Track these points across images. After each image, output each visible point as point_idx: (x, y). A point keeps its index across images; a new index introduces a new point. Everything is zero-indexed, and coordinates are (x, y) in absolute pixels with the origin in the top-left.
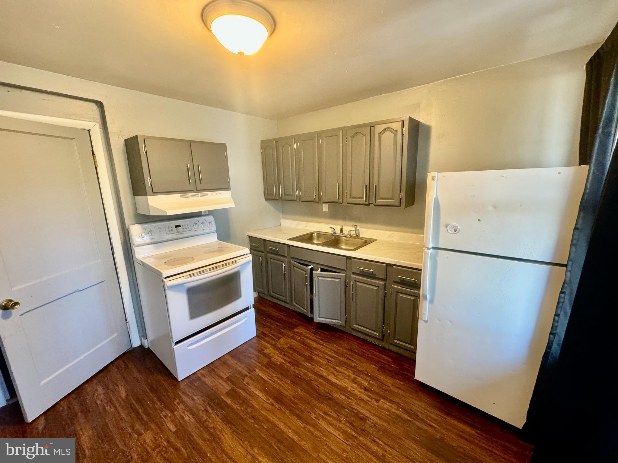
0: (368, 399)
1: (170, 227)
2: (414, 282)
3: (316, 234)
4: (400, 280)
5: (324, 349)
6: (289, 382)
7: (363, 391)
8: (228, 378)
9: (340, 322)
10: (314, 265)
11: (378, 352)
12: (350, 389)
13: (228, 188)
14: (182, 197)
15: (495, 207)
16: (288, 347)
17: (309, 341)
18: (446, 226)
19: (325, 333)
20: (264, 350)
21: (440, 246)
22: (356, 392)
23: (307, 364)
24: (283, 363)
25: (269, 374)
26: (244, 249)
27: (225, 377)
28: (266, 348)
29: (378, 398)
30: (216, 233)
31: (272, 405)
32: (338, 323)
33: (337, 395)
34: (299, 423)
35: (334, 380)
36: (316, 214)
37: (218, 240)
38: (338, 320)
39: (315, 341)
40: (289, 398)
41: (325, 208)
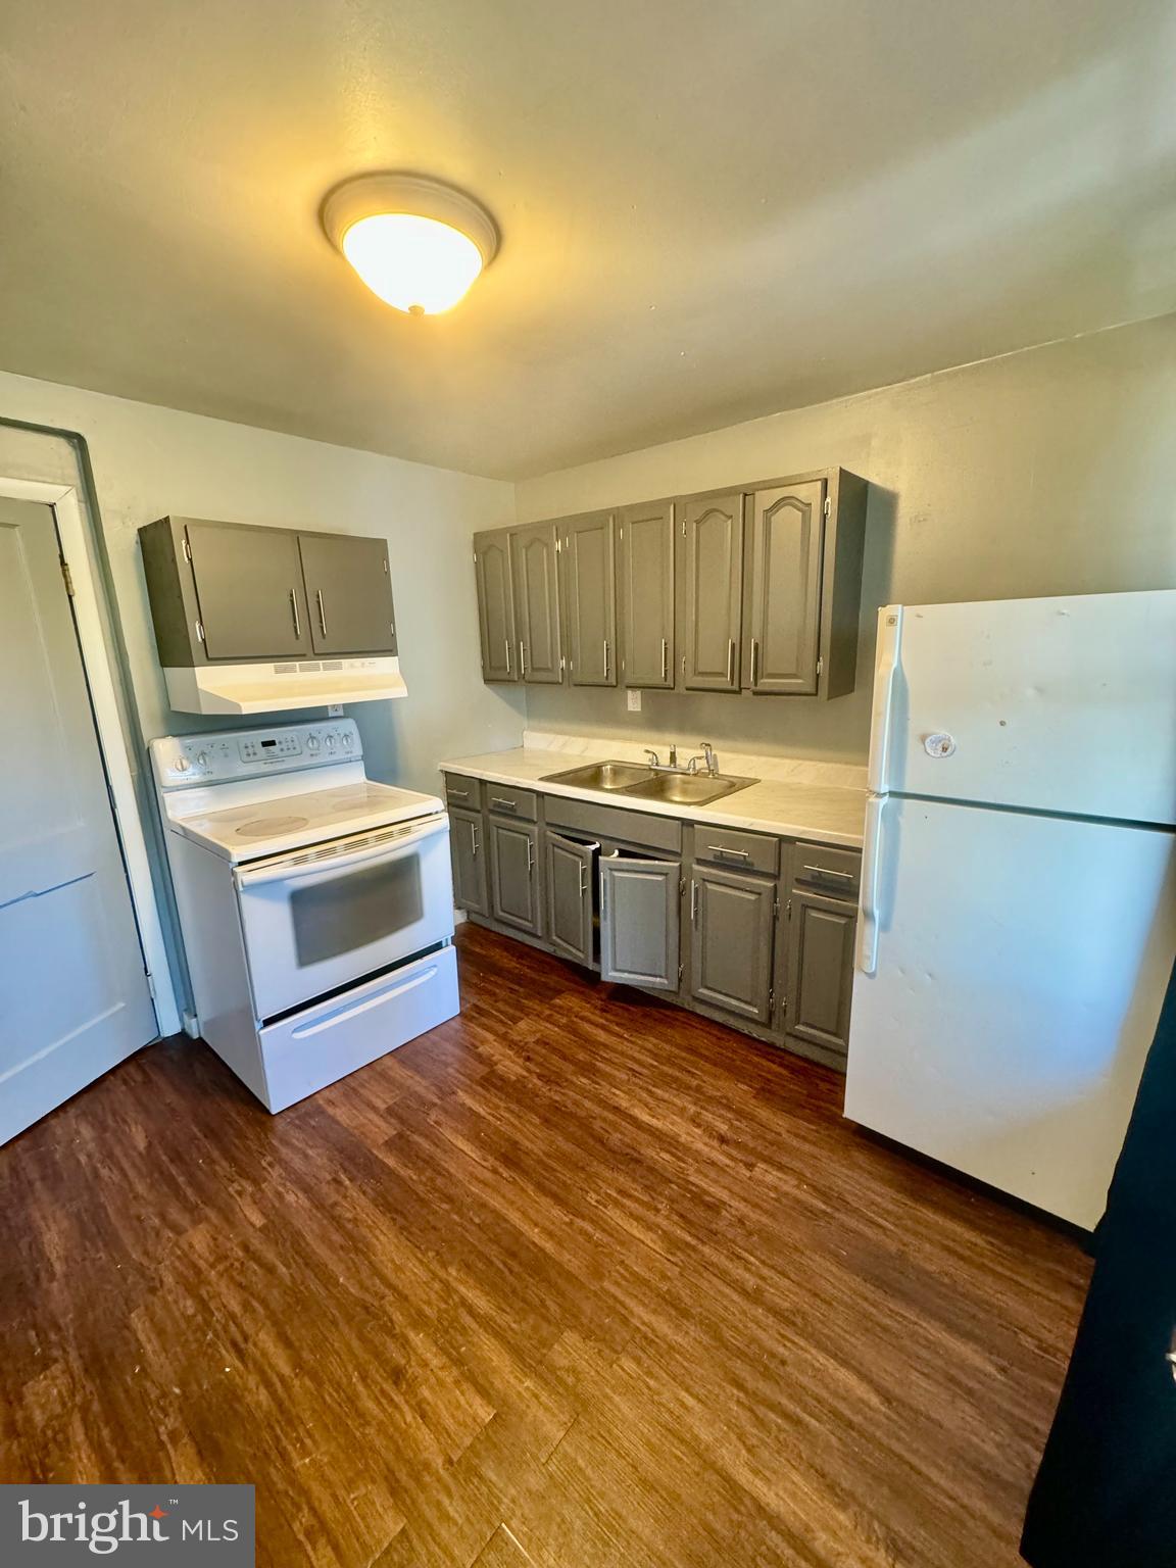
0: (728, 1162)
1: (249, 745)
2: (845, 880)
3: (609, 767)
4: (813, 877)
5: (625, 1047)
6: (537, 1121)
7: (715, 1143)
8: (390, 1110)
9: (666, 982)
10: (602, 841)
11: (757, 1055)
12: (684, 1138)
13: (391, 651)
14: (277, 671)
15: (1040, 690)
16: (537, 1042)
17: (587, 1027)
18: (923, 739)
19: (628, 1010)
20: (477, 1048)
21: (908, 789)
22: (699, 1146)
23: (584, 1080)
24: (524, 1077)
25: (487, 1102)
26: (430, 799)
27: (382, 1106)
28: (483, 1042)
29: (752, 1159)
30: (362, 762)
31: (495, 1171)
32: (661, 983)
33: (653, 1153)
34: (557, 1212)
35: (645, 1117)
36: (611, 718)
37: (368, 778)
38: (661, 977)
39: (603, 1027)
40: (535, 1157)
41: (634, 702)
